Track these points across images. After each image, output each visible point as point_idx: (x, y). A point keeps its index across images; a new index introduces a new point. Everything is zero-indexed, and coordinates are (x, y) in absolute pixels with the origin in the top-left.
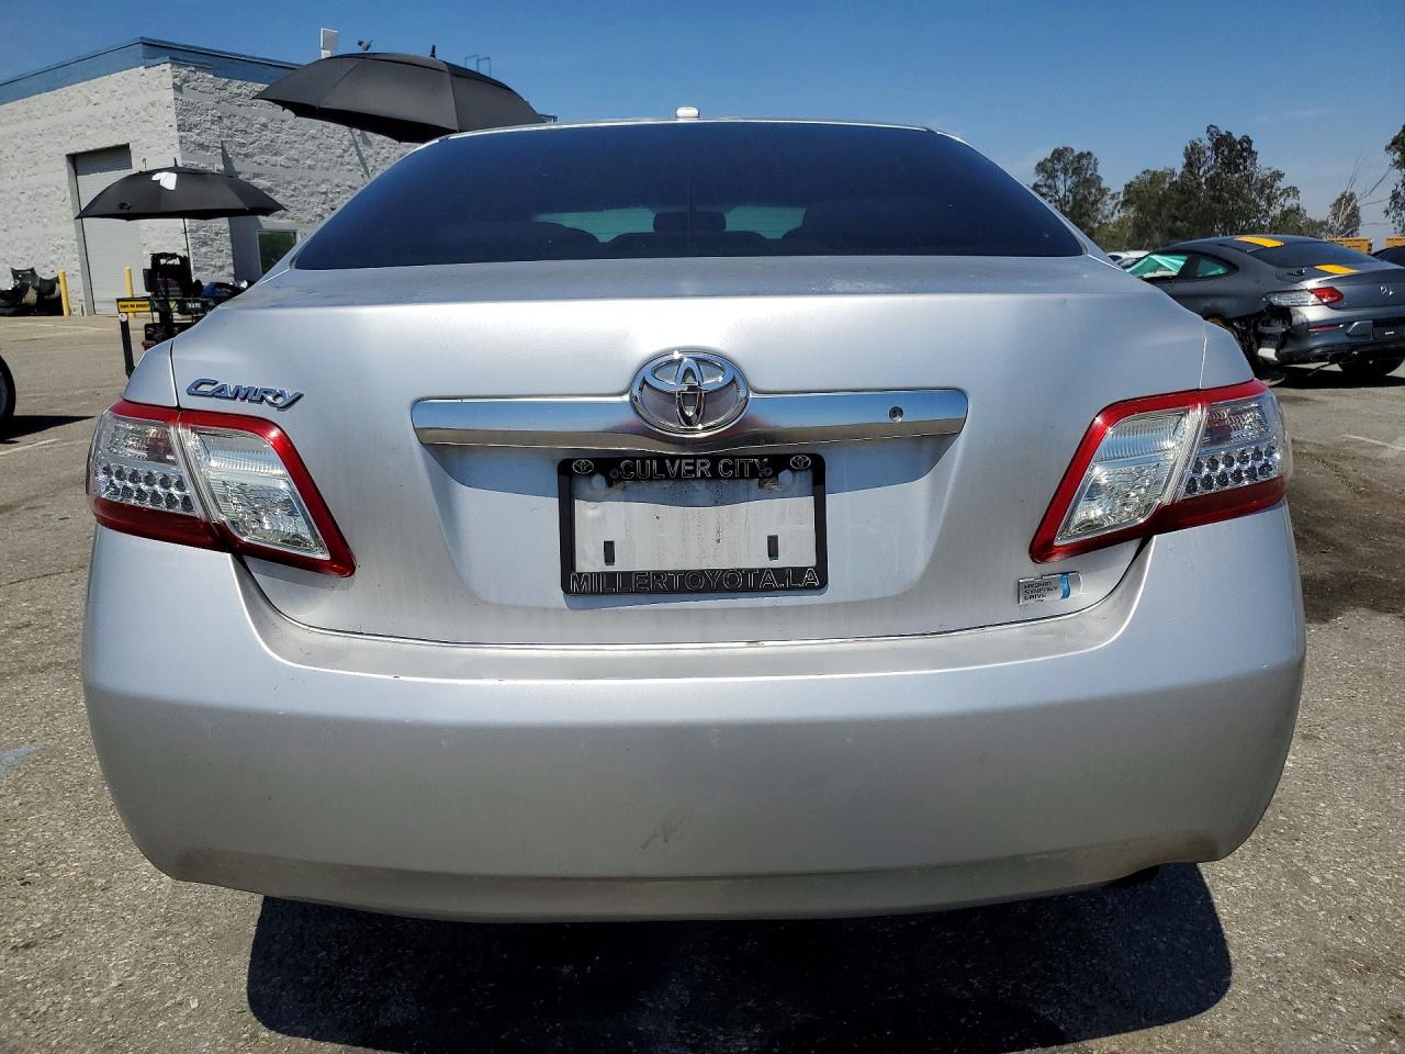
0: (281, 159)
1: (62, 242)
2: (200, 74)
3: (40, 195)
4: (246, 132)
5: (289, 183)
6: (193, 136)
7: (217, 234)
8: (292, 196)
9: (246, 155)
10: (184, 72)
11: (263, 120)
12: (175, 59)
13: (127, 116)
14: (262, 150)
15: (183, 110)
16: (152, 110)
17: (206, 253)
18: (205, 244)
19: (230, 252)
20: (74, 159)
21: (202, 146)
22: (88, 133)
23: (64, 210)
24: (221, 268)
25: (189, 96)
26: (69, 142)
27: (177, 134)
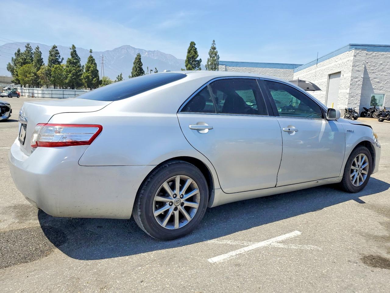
0: (385, 73)
1: (323, 96)
2: (362, 52)
3: (321, 84)
4: (375, 66)
5: (386, 80)
6: (357, 68)
7: (357, 94)
8: (386, 84)
9: (373, 73)
10: (358, 51)
11: (381, 62)
12: (356, 48)
13: (342, 64)
14: (379, 71)
15: (355, 62)
16: (348, 62)
17: (352, 100)
18: (353, 97)
19: (360, 100)
20: (330, 75)
21: (358, 71)
22: (334, 69)
23: (325, 88)
24: (356, 104)
25: (358, 58)
26: (329, 71)
27: (352, 68)
